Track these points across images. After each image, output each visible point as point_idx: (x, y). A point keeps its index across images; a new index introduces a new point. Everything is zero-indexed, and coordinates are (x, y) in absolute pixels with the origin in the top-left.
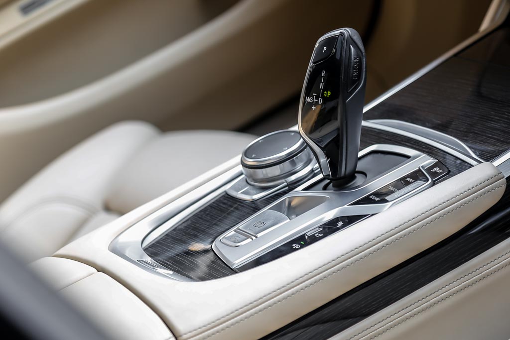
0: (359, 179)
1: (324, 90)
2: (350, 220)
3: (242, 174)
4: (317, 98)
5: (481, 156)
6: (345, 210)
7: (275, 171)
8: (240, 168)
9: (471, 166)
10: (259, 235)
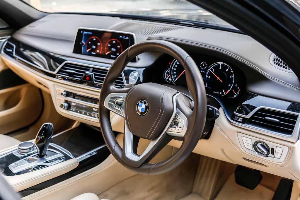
0: (45, 157)
1: (43, 136)
2: (43, 166)
3: (17, 149)
4: (41, 137)
5: (74, 157)
6: (42, 163)
7: (26, 151)
8: (17, 148)
9: (72, 158)
10: (21, 166)
